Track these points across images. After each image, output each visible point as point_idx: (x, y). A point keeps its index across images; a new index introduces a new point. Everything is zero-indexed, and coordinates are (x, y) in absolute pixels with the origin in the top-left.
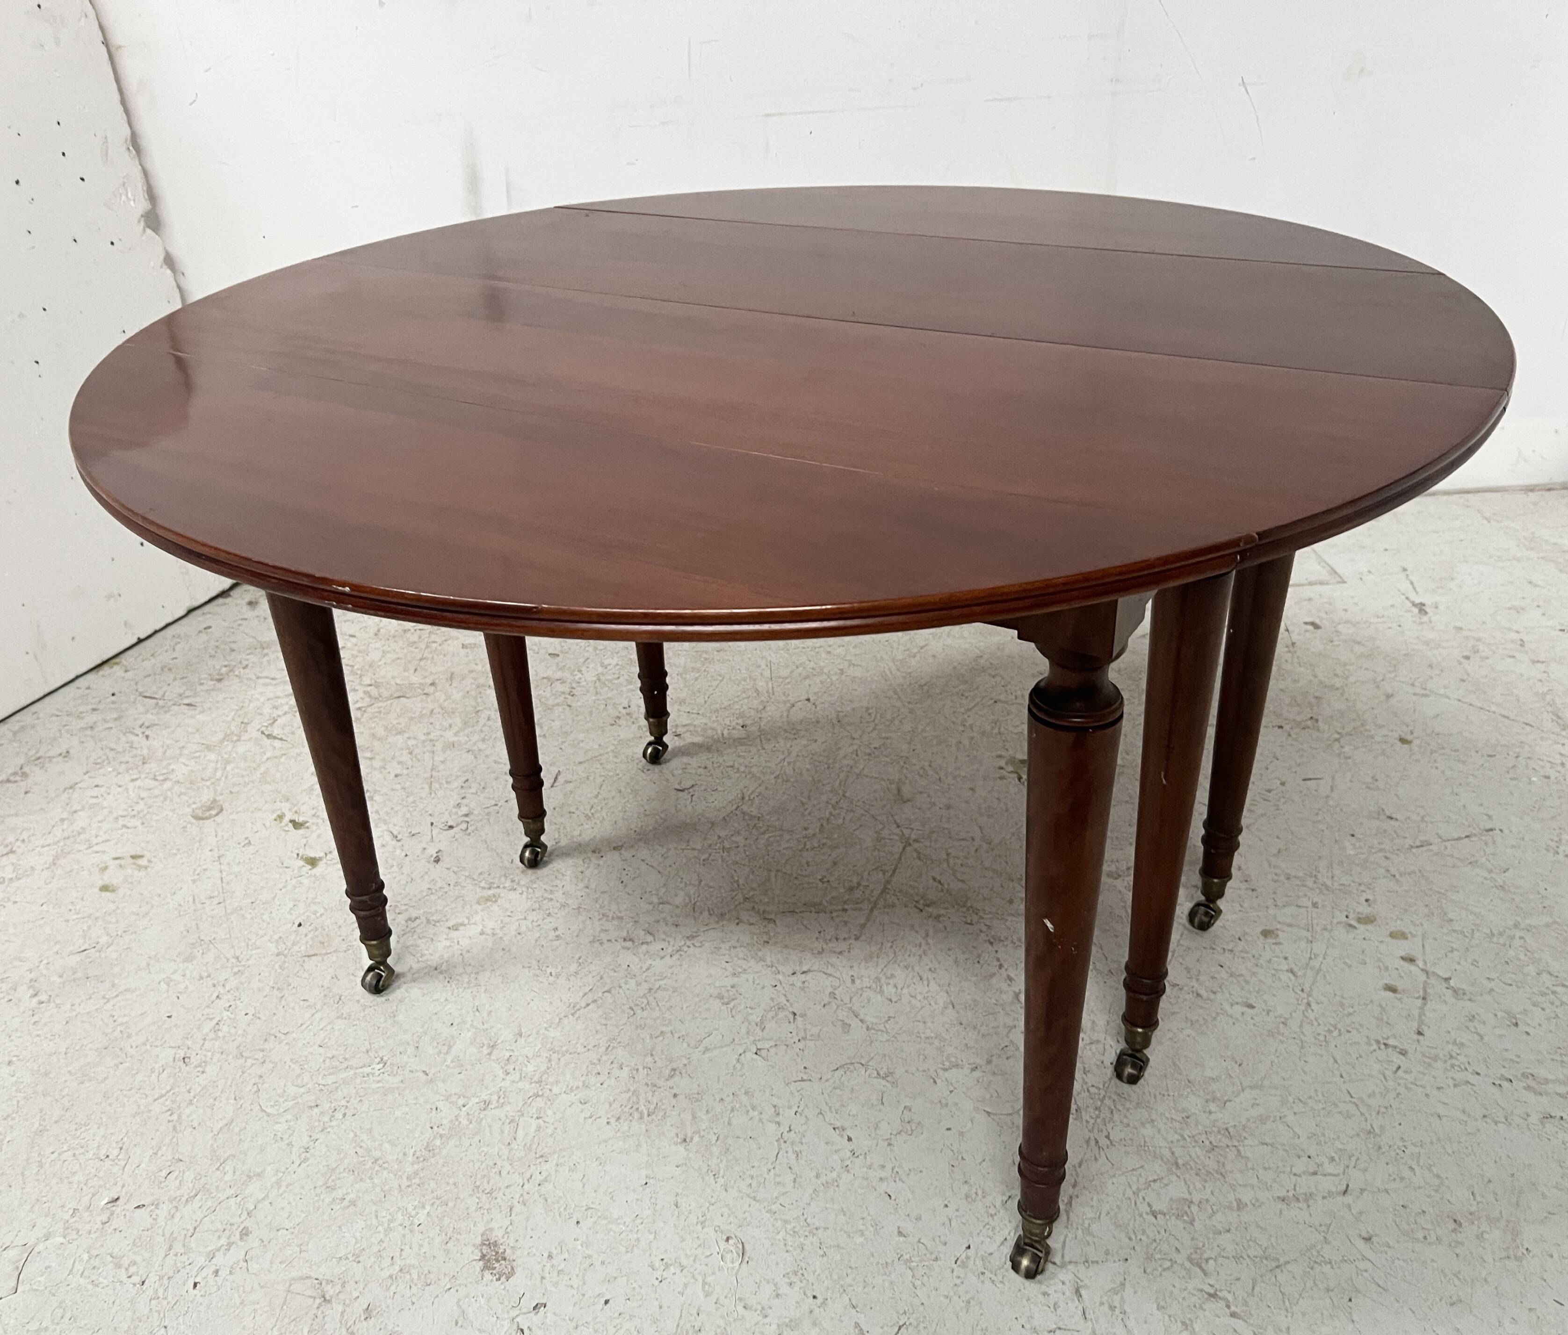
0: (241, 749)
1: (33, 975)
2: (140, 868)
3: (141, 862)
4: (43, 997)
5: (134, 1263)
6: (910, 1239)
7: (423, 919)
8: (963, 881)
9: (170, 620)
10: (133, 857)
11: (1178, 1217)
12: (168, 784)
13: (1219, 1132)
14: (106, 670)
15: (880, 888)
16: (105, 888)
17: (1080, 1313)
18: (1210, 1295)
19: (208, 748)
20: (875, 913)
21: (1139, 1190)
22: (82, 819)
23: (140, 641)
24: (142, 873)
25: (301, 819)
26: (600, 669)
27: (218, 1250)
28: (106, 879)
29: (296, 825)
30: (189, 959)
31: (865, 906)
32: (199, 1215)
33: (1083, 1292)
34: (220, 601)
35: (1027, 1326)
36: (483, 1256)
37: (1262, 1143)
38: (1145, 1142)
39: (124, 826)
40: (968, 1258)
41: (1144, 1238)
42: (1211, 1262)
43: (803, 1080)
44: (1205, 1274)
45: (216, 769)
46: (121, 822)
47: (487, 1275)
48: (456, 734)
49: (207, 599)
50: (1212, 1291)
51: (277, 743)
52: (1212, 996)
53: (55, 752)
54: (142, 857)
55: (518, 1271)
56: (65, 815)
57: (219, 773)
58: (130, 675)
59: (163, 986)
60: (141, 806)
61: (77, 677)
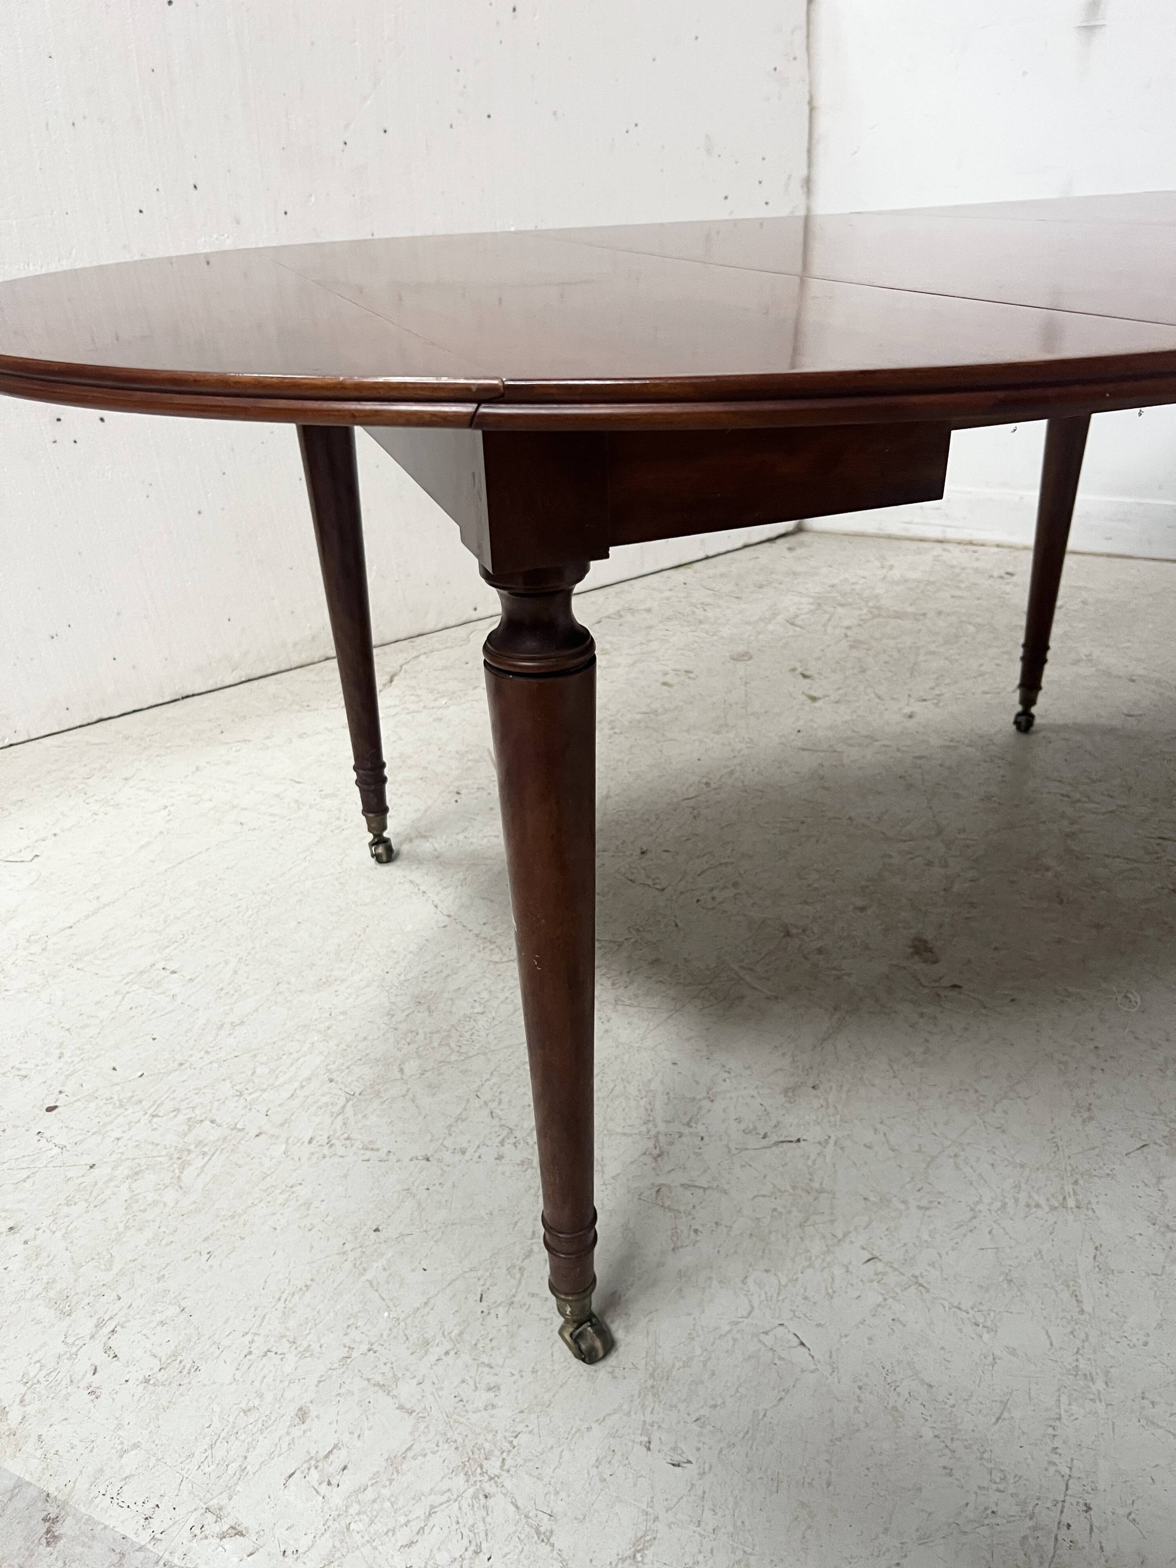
0: (771, 627)
1: (613, 718)
2: (690, 678)
3: (691, 675)
4: (617, 730)
5: (658, 878)
9: (730, 548)
10: (687, 672)
12: (716, 638)
14: (682, 570)
16: (665, 684)
19: (748, 623)
22: (654, 645)
23: (707, 558)
24: (691, 682)
25: (806, 673)
27: (717, 887)
28: (667, 679)
29: (805, 676)
30: (717, 732)
32: (706, 867)
34: (767, 545)
36: (914, 946)
39: (682, 654)
45: (750, 636)
46: (680, 652)
47: (917, 958)
48: (937, 647)
51: (798, 629)
53: (642, 607)
54: (691, 672)
55: (943, 963)
56: (644, 641)
57: (752, 638)
58: (697, 575)
59: (697, 743)
60: (696, 645)
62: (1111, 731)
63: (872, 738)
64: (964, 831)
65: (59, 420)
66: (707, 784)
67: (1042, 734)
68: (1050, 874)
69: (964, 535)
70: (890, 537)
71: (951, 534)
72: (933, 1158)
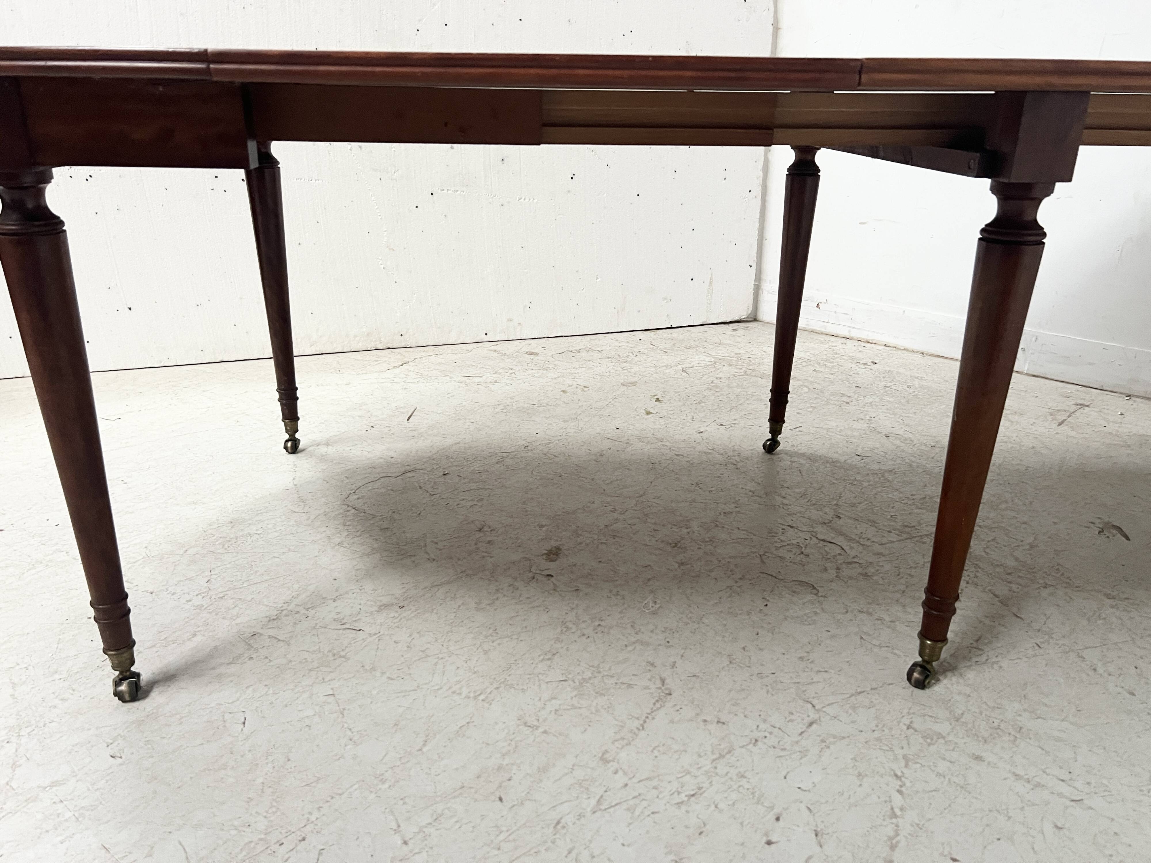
0: (668, 371)
2: (583, 390)
3: (586, 389)
6: (746, 653)
7: (668, 448)
8: (987, 553)
10: (585, 387)
11: (925, 737)
12: (625, 372)
13: (1013, 726)
14: (648, 332)
15: (925, 533)
16: (563, 391)
17: (801, 731)
18: (896, 775)
19: (655, 367)
20: (908, 541)
21: (914, 713)
22: (581, 370)
23: (671, 328)
24: (581, 392)
25: (660, 399)
26: (877, 399)
27: (467, 499)
28: (568, 389)
29: (657, 400)
30: (565, 421)
31: (905, 536)
33: (814, 726)
35: (762, 717)
36: (550, 551)
37: (1040, 747)
38: (950, 700)
39: (593, 377)
40: (767, 676)
41: (887, 731)
42: (918, 766)
43: (771, 575)
44: (907, 766)
45: (649, 373)
46: (593, 375)
47: (544, 557)
49: (715, 322)
50: (899, 774)
51: (684, 374)
52: (1106, 675)
53: (598, 349)
55: (557, 562)
56: (577, 367)
57: (648, 375)
58: (655, 336)
59: (546, 425)
60: (608, 374)
61: (633, 331)
62: (834, 462)
63: (661, 440)
64: (658, 498)
65: (216, 177)
66: (526, 447)
67: (780, 456)
68: (685, 531)
69: (864, 336)
70: (812, 331)
71: (855, 334)
72: (427, 656)
